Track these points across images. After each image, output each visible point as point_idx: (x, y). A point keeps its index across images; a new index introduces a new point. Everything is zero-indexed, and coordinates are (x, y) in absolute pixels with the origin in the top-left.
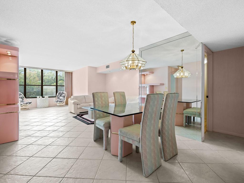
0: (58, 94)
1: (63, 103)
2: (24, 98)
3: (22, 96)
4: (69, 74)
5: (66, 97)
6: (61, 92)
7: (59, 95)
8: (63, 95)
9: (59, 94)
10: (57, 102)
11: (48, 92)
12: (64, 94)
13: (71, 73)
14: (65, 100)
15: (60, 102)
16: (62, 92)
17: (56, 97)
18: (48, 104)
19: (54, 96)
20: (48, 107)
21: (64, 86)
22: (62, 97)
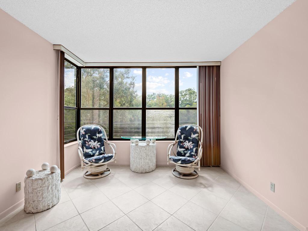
0: (179, 131)
4: (211, 73)
5: (201, 143)
6: (186, 127)
7: (182, 136)
8: (193, 136)
9: (182, 134)
11: (156, 125)
12: (196, 132)
13: (217, 66)
14: (200, 153)
16: (189, 126)
17: (174, 140)
18: (155, 161)
19: (169, 138)
20: (153, 169)
21: (196, 109)
22: (191, 143)
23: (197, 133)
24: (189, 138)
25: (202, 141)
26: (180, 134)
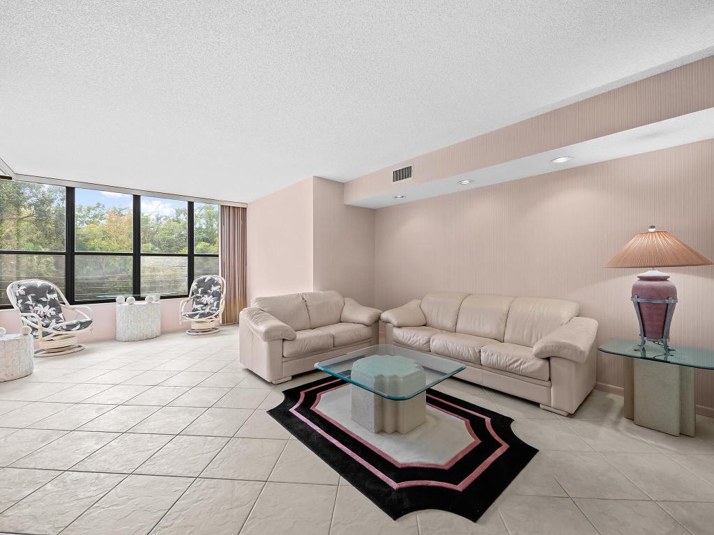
0: (194, 285)
1: (214, 319)
2: (64, 304)
3: (55, 296)
4: (236, 215)
5: (223, 296)
6: (205, 279)
7: (200, 290)
8: (214, 289)
9: (199, 286)
10: (191, 316)
11: (157, 279)
12: (217, 284)
13: (243, 208)
14: (222, 307)
15: (203, 315)
16: (208, 277)
17: (187, 296)
18: (159, 324)
19: (180, 294)
20: (158, 334)
21: (217, 256)
22: (211, 296)
23: (219, 284)
24: (209, 291)
25: (224, 292)
26: (196, 287)
